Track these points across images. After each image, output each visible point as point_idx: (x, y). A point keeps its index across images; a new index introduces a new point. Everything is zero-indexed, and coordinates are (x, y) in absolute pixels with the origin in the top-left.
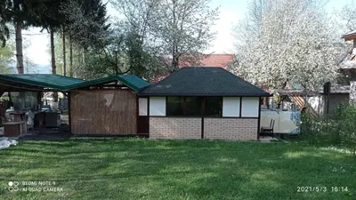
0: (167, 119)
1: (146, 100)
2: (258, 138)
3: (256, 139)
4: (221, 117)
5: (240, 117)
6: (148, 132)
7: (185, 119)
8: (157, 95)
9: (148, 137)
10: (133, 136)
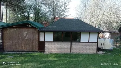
0: (54, 43)
1: (43, 33)
2: (97, 52)
3: (96, 52)
4: (80, 42)
5: (89, 42)
6: (44, 50)
7: (62, 43)
8: (49, 31)
9: (44, 52)
10: (36, 52)
